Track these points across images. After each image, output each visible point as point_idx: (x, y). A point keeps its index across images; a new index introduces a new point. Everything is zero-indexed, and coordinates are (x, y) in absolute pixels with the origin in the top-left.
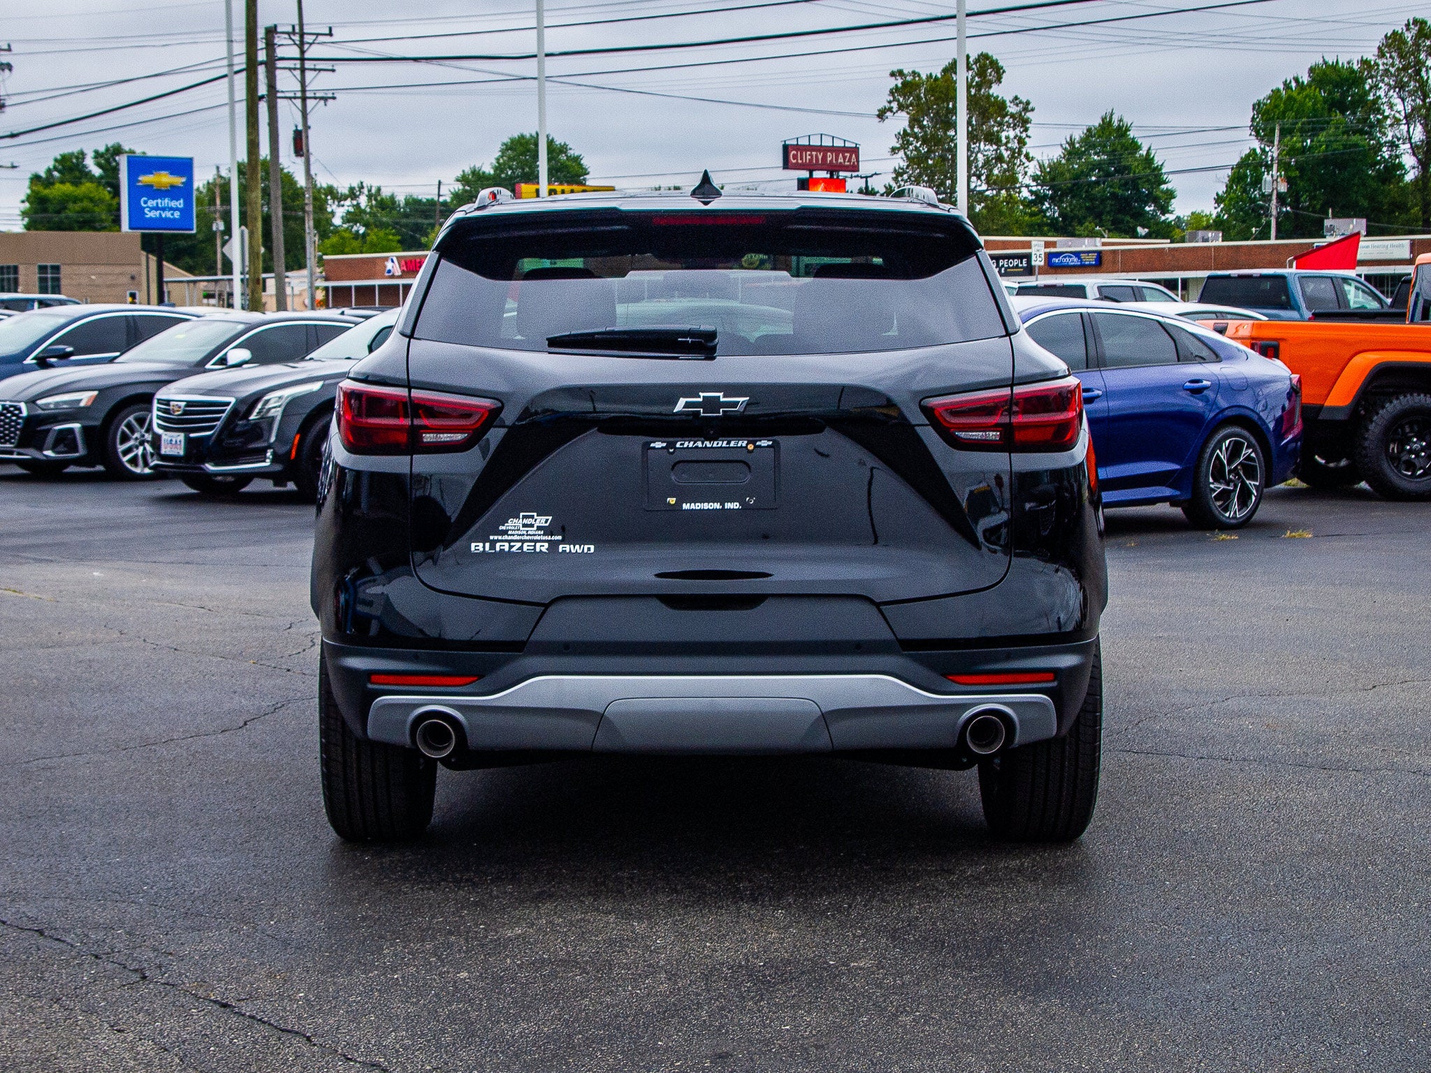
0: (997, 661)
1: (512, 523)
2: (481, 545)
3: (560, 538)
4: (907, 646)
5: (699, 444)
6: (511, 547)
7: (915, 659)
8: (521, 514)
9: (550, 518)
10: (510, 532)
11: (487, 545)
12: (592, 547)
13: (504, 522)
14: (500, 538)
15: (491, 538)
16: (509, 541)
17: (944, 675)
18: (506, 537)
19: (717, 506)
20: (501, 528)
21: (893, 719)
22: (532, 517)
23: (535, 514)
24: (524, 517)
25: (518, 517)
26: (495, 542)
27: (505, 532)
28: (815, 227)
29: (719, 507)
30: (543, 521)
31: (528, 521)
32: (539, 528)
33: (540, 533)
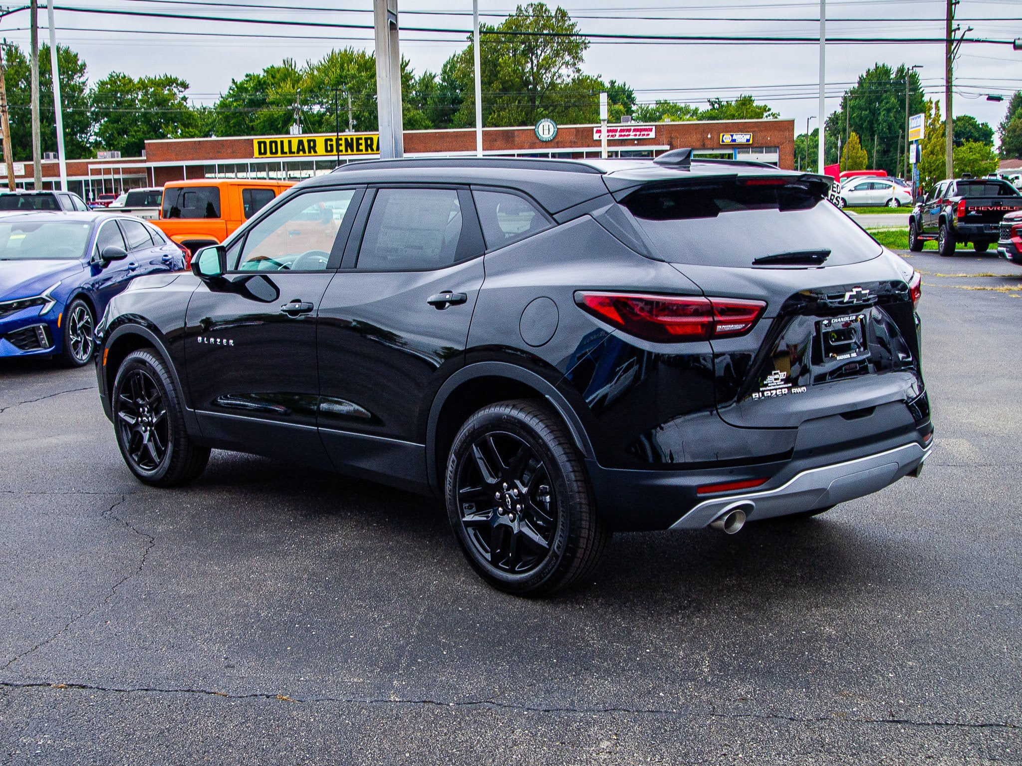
1: (770, 379)
2: (757, 394)
3: (791, 385)
6: (771, 394)
8: (773, 372)
9: (785, 373)
10: (769, 385)
11: (760, 394)
13: (765, 379)
14: (765, 389)
15: (761, 389)
16: (770, 390)
18: (768, 388)
20: (765, 382)
22: (778, 373)
23: (779, 371)
24: (775, 374)
25: (771, 374)
26: (763, 392)
27: (766, 385)
29: (849, 357)
30: (782, 375)
31: (776, 376)
32: (782, 380)
33: (783, 383)
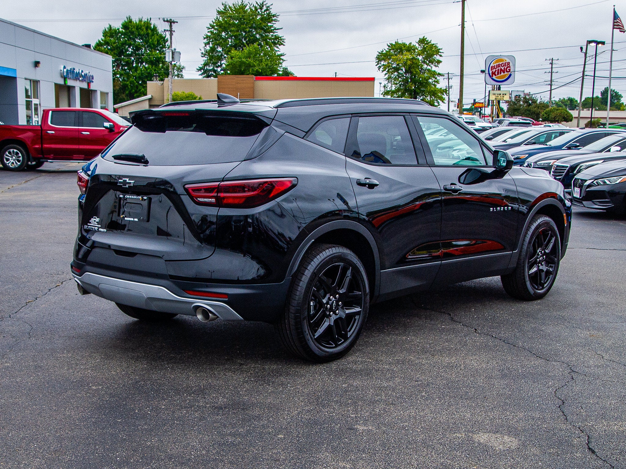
0: (202, 287)
1: (93, 219)
3: (100, 226)
4: (172, 277)
5: (130, 197)
6: (91, 228)
7: (174, 282)
12: (106, 230)
13: (90, 219)
15: (88, 224)
16: (91, 226)
17: (184, 290)
19: (132, 219)
20: (90, 221)
21: (164, 303)
23: (96, 217)
24: (95, 218)
26: (88, 226)
27: (90, 223)
28: (214, 117)
29: (133, 220)
30: (98, 220)
31: (95, 219)
32: (97, 222)
33: (97, 224)
